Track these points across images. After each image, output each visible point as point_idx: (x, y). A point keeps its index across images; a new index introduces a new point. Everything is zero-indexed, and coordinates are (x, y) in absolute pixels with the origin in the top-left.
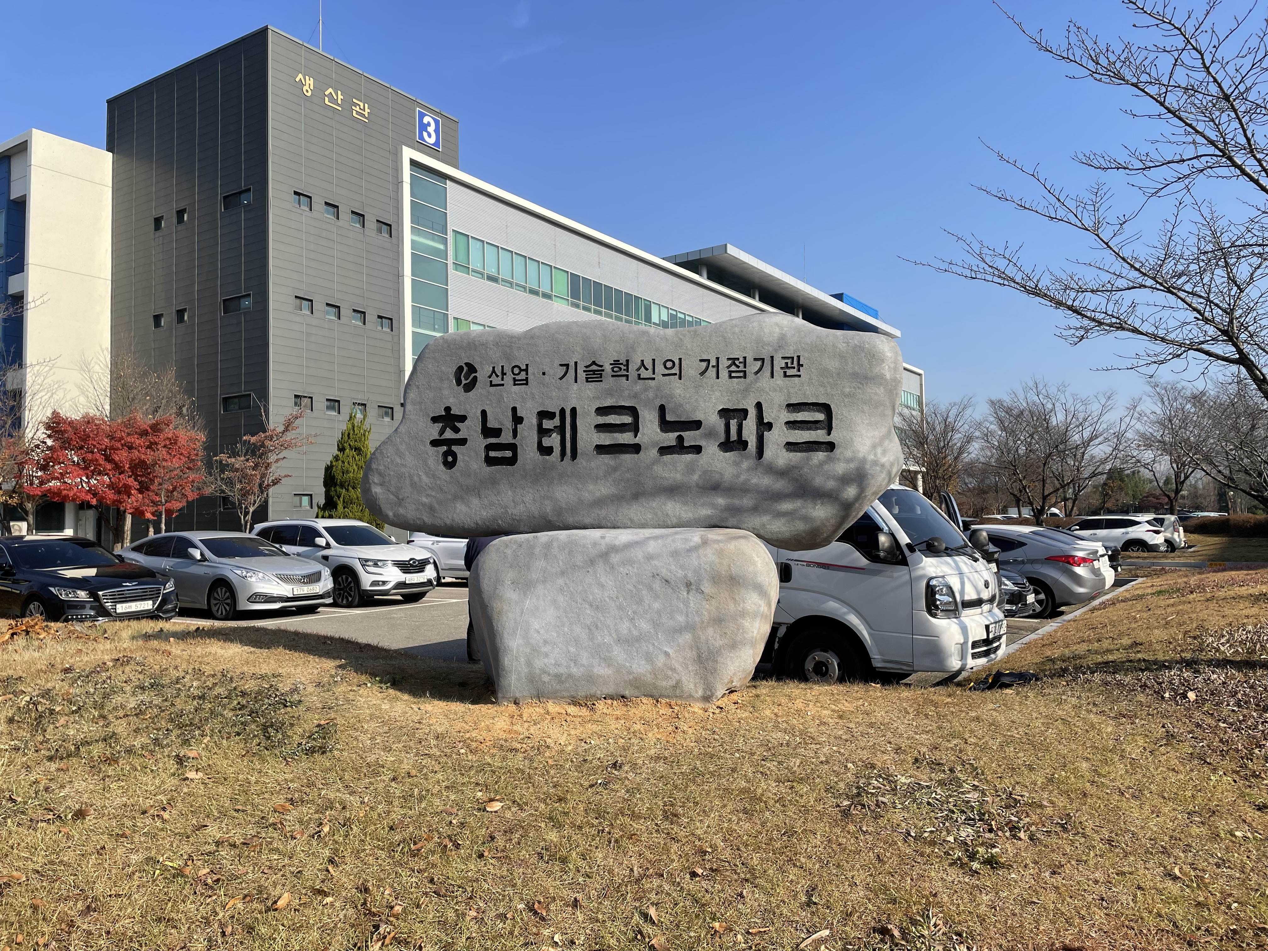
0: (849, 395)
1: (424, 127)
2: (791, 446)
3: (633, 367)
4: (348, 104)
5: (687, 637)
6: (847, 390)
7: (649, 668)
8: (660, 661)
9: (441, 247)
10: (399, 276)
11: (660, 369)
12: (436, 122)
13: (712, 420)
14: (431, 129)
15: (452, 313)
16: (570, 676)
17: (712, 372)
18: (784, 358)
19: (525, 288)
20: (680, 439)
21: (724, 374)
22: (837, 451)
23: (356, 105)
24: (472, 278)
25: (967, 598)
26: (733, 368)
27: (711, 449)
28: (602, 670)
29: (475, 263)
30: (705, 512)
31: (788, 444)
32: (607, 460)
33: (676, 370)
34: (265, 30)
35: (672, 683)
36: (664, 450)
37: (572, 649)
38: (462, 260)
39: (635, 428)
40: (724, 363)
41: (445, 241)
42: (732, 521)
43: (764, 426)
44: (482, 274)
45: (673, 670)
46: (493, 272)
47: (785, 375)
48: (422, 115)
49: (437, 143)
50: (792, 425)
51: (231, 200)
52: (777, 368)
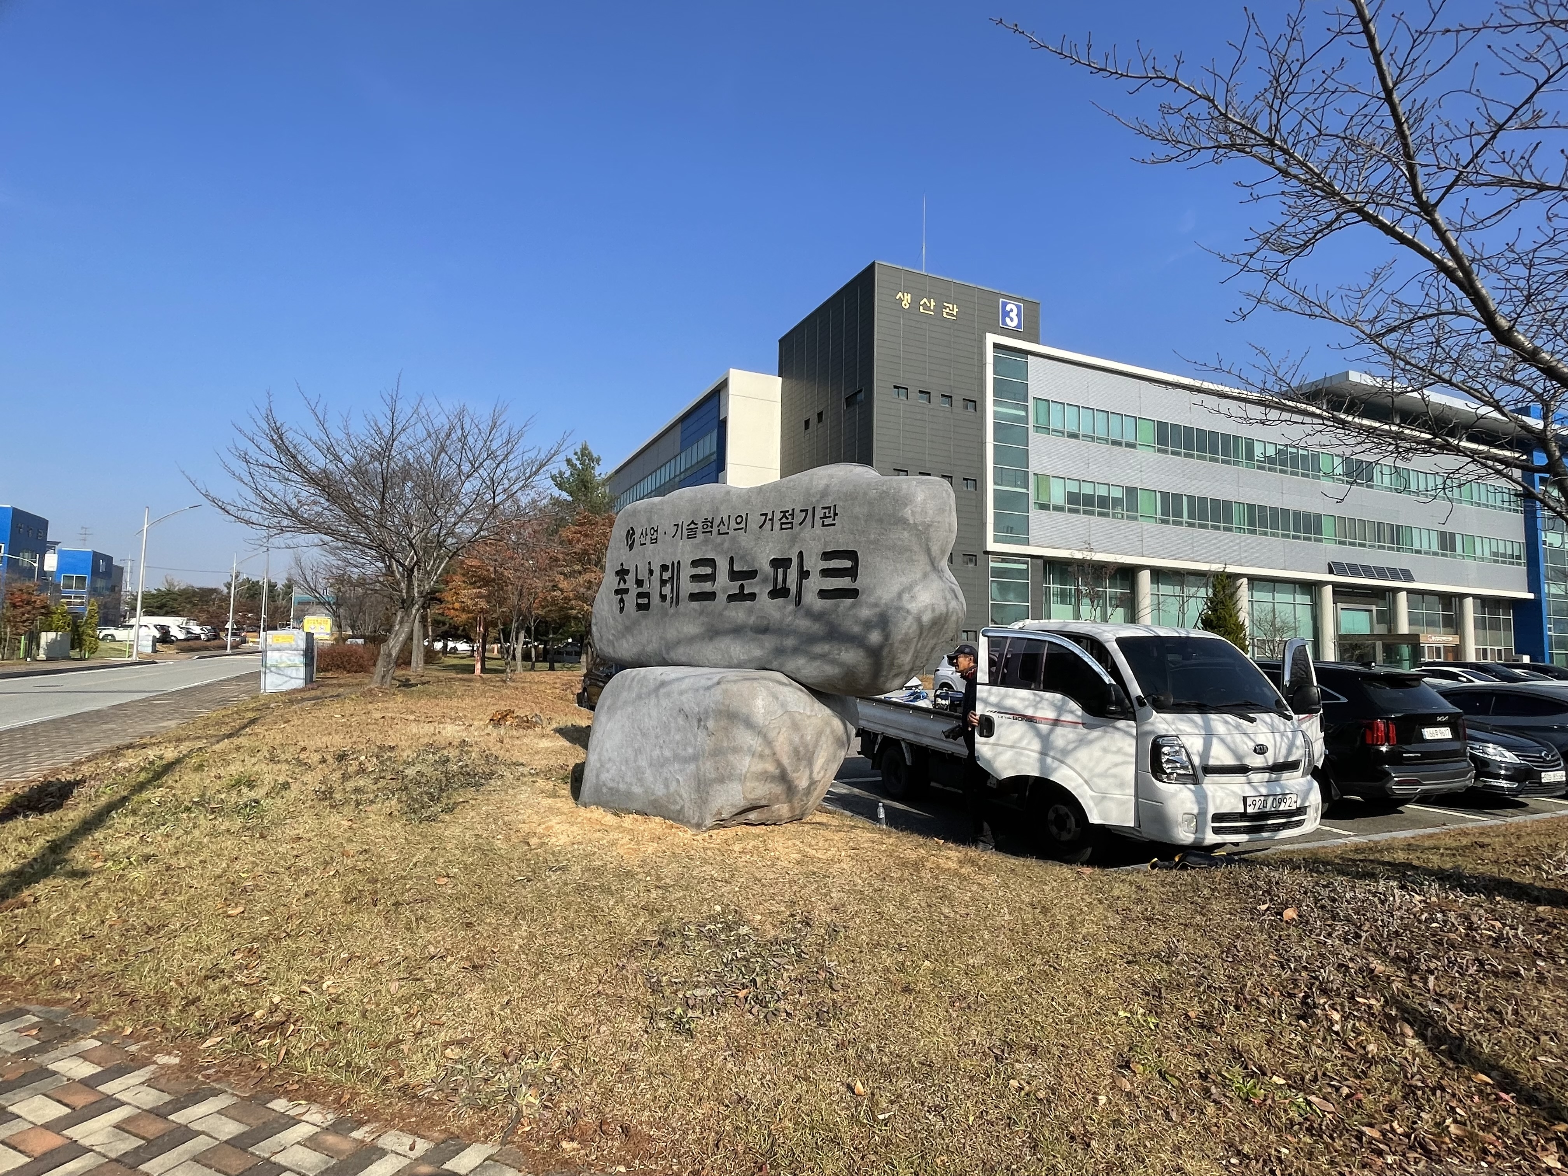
0: (876, 542)
1: (1006, 314)
2: (824, 594)
3: (717, 522)
4: (940, 307)
5: (692, 767)
6: (872, 537)
7: (665, 791)
8: (673, 786)
9: (1023, 413)
10: (982, 444)
11: (733, 523)
12: (1019, 307)
13: (766, 568)
14: (1013, 315)
15: (1032, 470)
16: (618, 791)
17: (768, 524)
18: (824, 508)
19: (1107, 440)
20: (742, 587)
21: (777, 526)
22: (862, 597)
23: (946, 308)
24: (1052, 437)
25: (1212, 762)
26: (784, 520)
27: (764, 597)
28: (637, 790)
29: (1055, 422)
30: (757, 653)
31: (821, 591)
32: (695, 604)
33: (742, 525)
34: (874, 263)
35: (678, 807)
36: (731, 598)
37: (623, 768)
38: (1042, 422)
39: (711, 577)
40: (779, 515)
41: (1026, 408)
42: (775, 664)
43: (804, 574)
44: (1062, 433)
45: (681, 796)
46: (1073, 429)
47: (824, 525)
48: (1005, 305)
49: (1019, 326)
50: (826, 573)
51: (850, 401)
52: (817, 518)
